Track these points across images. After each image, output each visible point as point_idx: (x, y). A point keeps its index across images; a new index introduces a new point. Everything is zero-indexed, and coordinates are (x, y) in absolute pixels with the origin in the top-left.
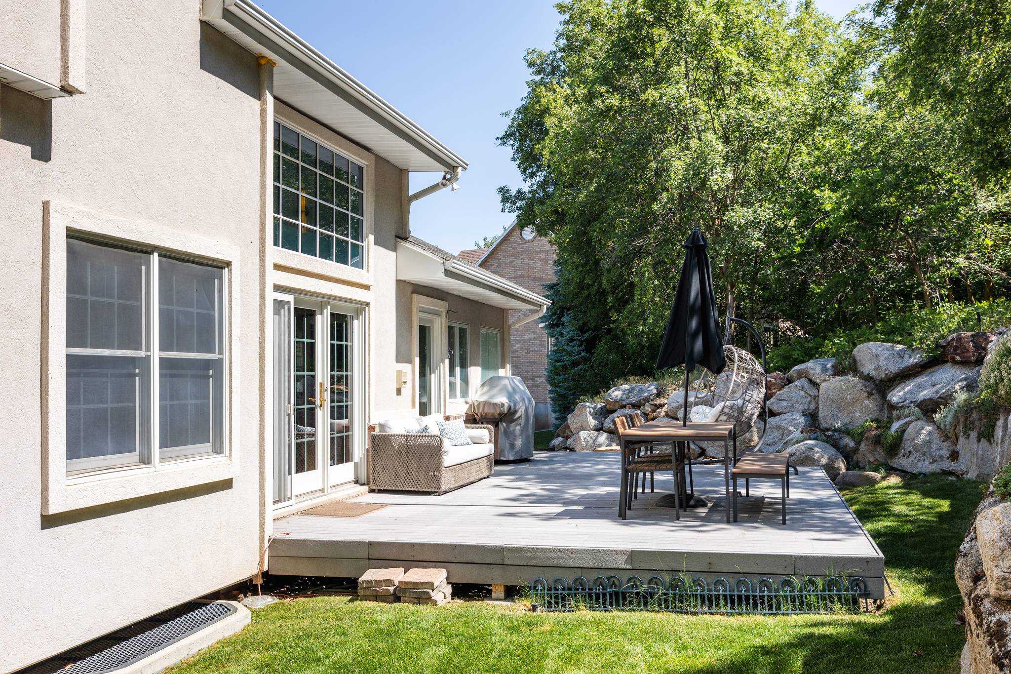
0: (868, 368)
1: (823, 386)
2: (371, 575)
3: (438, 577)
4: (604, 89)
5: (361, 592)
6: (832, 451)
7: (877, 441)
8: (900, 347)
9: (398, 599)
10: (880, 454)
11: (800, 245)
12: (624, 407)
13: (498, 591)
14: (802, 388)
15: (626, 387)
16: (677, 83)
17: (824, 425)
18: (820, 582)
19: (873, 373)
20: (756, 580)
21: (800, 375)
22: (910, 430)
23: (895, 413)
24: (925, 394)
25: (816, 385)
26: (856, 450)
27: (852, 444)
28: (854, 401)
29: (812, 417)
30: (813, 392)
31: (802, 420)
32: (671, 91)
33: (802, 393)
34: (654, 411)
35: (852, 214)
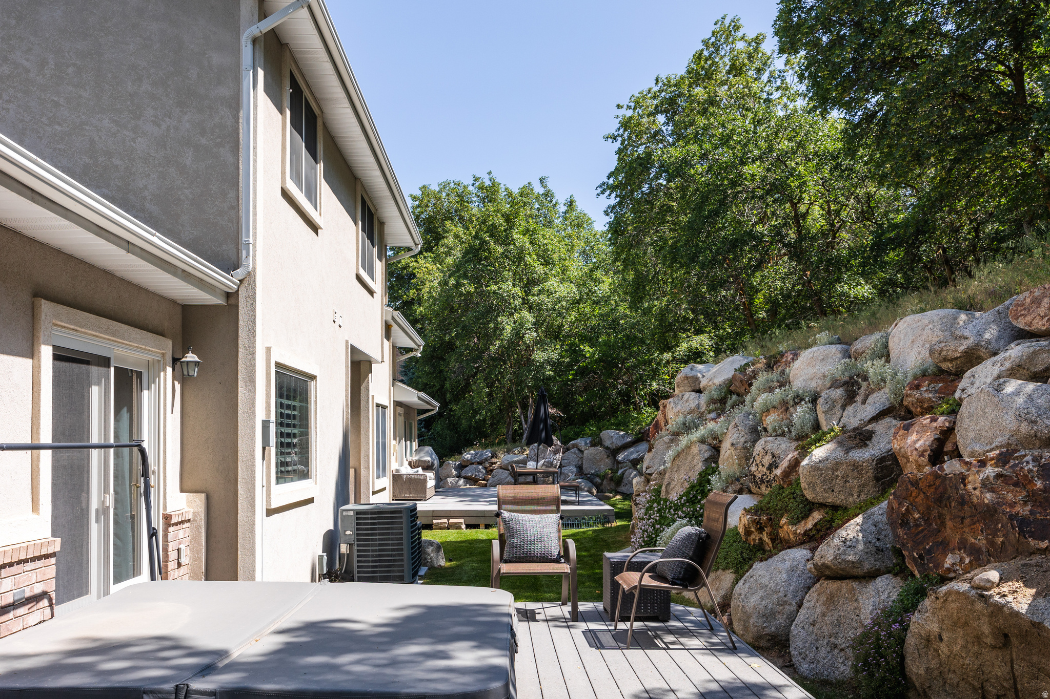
0: (607, 443)
1: (586, 452)
2: (435, 521)
3: (462, 520)
4: (465, 282)
5: (434, 527)
6: (590, 484)
7: (611, 479)
8: (622, 433)
9: (449, 529)
10: (613, 485)
11: (572, 375)
12: (473, 464)
13: (482, 526)
14: (575, 453)
15: (472, 452)
16: (507, 281)
17: (586, 472)
18: (594, 518)
19: (610, 446)
20: (574, 518)
21: (574, 446)
22: (627, 473)
23: (620, 465)
24: (634, 456)
25: (582, 452)
26: (601, 484)
27: (600, 481)
28: (601, 460)
29: (580, 468)
30: (580, 455)
31: (574, 469)
32: (504, 286)
33: (575, 456)
34: (491, 466)
35: (600, 360)
